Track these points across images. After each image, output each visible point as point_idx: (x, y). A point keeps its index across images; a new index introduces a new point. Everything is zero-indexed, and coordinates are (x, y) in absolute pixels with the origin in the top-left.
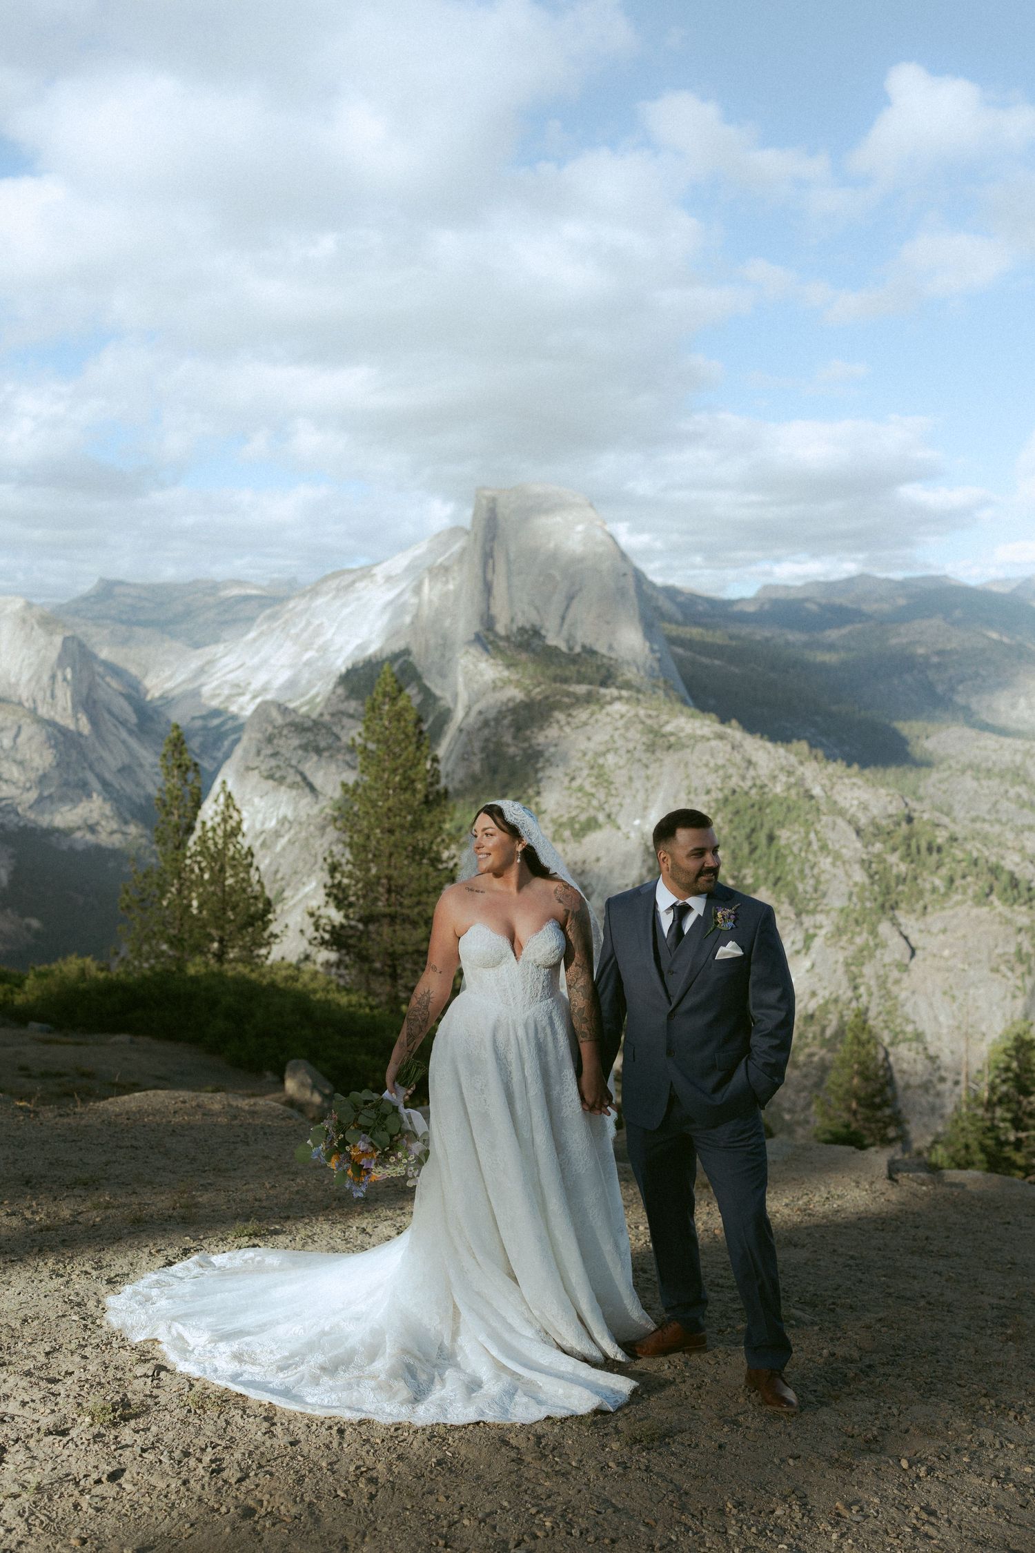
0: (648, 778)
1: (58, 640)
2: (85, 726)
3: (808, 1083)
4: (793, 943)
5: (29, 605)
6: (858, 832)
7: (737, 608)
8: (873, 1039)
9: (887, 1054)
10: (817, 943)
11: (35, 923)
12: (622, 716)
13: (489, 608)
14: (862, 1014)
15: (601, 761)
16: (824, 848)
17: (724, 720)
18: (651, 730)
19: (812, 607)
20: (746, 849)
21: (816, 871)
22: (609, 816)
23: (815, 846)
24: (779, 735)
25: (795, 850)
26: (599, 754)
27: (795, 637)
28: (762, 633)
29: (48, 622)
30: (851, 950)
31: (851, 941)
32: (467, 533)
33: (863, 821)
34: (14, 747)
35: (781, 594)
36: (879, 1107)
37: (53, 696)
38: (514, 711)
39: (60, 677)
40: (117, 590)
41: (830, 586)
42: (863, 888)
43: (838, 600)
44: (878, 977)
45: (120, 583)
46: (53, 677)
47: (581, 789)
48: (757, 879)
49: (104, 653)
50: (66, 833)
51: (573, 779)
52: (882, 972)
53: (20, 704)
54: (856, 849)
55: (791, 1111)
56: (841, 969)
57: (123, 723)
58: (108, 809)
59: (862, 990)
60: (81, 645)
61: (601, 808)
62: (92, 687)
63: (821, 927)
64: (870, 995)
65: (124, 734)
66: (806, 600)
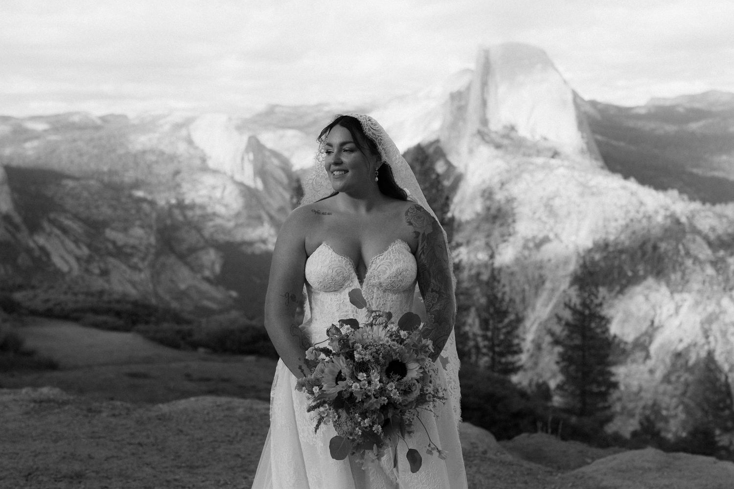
0: (580, 212)
1: (245, 138)
2: (259, 185)
3: (678, 392)
4: (668, 310)
5: (230, 119)
6: (710, 244)
7: (634, 111)
8: (719, 369)
9: (727, 377)
10: (684, 310)
11: (234, 294)
12: (564, 176)
13: (484, 114)
14: (710, 354)
15: (551, 203)
16: (688, 254)
17: (626, 177)
18: (581, 184)
19: (681, 110)
20: (639, 254)
21: (683, 267)
22: (556, 235)
23: (682, 252)
24: (660, 186)
25: (670, 254)
26: (549, 199)
27: (671, 128)
28: (650, 126)
29: (239, 128)
30: (704, 315)
31: (705, 309)
32: (472, 71)
33: (712, 237)
34: (222, 198)
35: (661, 103)
36: (723, 410)
37: (243, 169)
38: (499, 174)
39: (246, 158)
40: (277, 110)
41: (692, 98)
42: (712, 277)
43: (697, 105)
44: (721, 331)
45: (277, 106)
46: (243, 159)
47: (539, 219)
48: (646, 271)
49: (269, 145)
50: (251, 244)
51: (534, 213)
52: (724, 328)
53: (225, 173)
54: (708, 255)
55: (667, 409)
56: (698, 326)
57: (280, 183)
58: (272, 231)
59: (711, 339)
60: (258, 141)
61: (551, 230)
62: (264, 164)
63: (685, 300)
64: (716, 341)
65: (281, 189)
66: (678, 105)
